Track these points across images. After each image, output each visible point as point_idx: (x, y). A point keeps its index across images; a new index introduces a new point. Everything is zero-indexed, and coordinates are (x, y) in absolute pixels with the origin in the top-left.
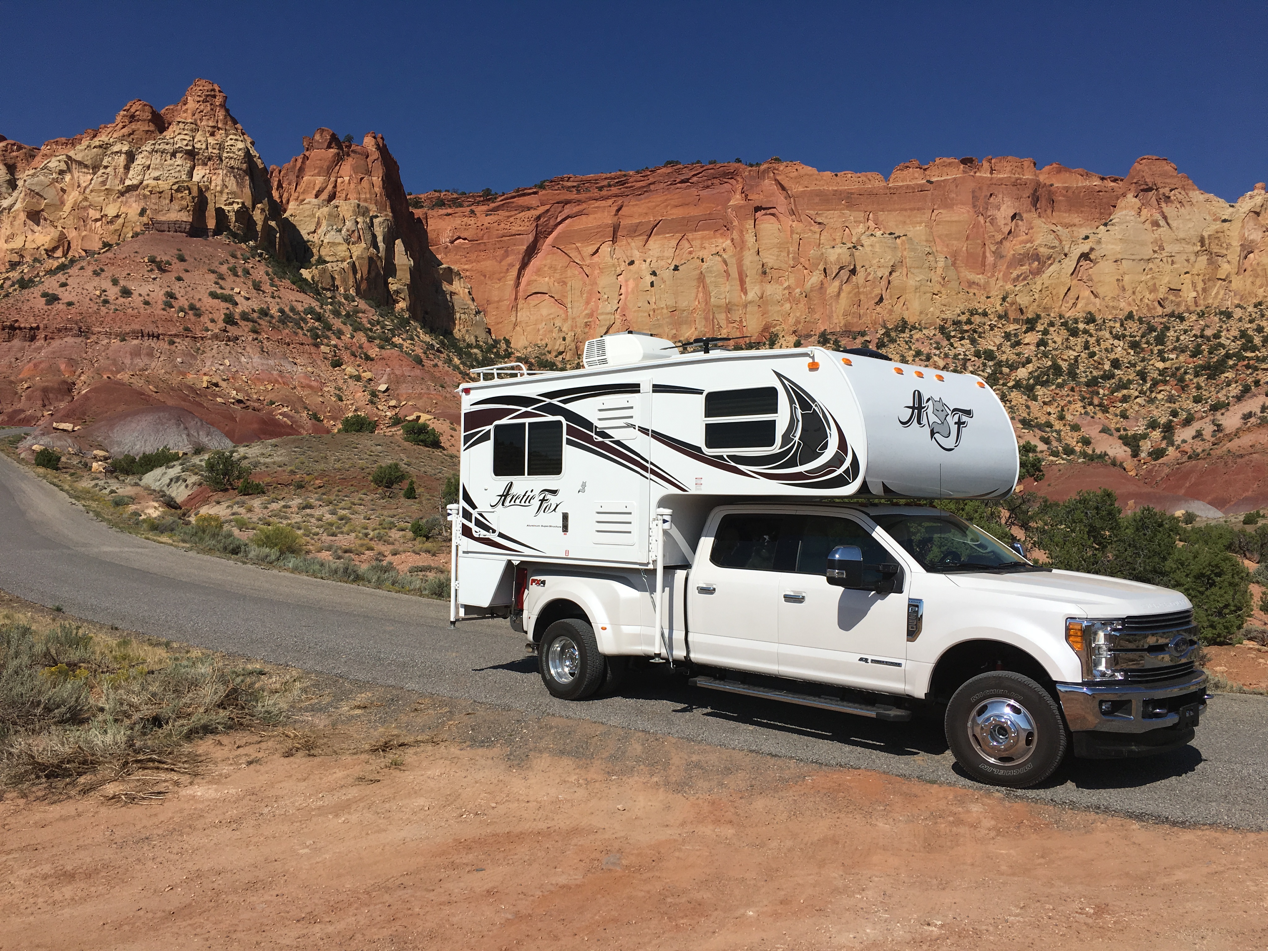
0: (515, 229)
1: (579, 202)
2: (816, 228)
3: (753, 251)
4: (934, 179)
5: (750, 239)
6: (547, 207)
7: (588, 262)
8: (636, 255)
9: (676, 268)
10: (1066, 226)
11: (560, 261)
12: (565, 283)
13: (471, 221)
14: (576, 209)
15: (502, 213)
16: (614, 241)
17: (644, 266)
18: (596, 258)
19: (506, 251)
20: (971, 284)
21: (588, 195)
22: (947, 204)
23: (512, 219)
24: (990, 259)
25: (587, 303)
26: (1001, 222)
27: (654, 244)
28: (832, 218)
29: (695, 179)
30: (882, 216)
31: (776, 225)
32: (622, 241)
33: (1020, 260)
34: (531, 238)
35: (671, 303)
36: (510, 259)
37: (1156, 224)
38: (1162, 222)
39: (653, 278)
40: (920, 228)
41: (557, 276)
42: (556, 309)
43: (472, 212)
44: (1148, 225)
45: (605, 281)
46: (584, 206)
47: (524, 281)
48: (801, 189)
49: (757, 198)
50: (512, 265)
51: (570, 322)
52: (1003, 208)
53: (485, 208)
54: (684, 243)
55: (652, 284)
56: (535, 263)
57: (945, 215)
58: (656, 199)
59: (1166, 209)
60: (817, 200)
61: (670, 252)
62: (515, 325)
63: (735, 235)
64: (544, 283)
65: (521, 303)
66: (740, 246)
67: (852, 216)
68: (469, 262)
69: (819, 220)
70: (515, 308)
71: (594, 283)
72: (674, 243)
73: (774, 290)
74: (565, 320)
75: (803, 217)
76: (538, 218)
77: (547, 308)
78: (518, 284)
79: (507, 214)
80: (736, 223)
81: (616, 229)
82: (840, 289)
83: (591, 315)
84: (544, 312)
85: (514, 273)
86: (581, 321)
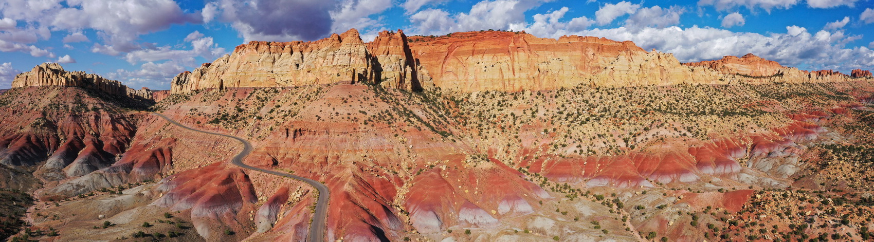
0: (441, 51)
1: (461, 42)
2: (536, 56)
3: (517, 62)
4: (571, 42)
5: (516, 58)
6: (451, 43)
7: (465, 62)
8: (480, 60)
9: (493, 66)
10: (607, 57)
11: (456, 61)
12: (457, 68)
13: (428, 47)
14: (461, 44)
15: (438, 45)
16: (473, 55)
17: (483, 64)
18: (467, 61)
19: (439, 58)
20: (581, 74)
21: (464, 40)
22: (575, 50)
23: (440, 47)
24: (586, 67)
25: (465, 76)
26: (589, 56)
27: (486, 56)
28: (540, 53)
29: (498, 36)
30: (556, 53)
31: (524, 54)
32: (475, 56)
33: (593, 68)
34: (446, 54)
35: (491, 77)
36: (440, 61)
37: (630, 60)
38: (631, 60)
39: (485, 69)
40: (567, 57)
41: (455, 66)
42: (454, 77)
43: (428, 44)
44: (628, 61)
45: (470, 69)
46: (463, 43)
47: (444, 67)
48: (532, 43)
49: (518, 45)
50: (440, 62)
51: (459, 81)
52: (590, 52)
53: (432, 42)
54: (495, 57)
55: (485, 71)
56: (448, 61)
57: (574, 53)
58: (486, 42)
59: (633, 56)
60: (536, 47)
61: (490, 60)
62: (442, 82)
63: (511, 56)
64: (450, 68)
65: (443, 74)
66: (513, 60)
67: (547, 53)
68: (427, 61)
69: (537, 54)
70: (441, 76)
71: (467, 69)
72: (492, 57)
73: (524, 75)
74: (458, 80)
75: (532, 53)
76: (449, 47)
77: (451, 77)
78: (442, 68)
79: (439, 45)
80: (511, 52)
81: (473, 51)
82: (544, 77)
83: (466, 80)
84: (451, 78)
85: (441, 65)
86: (463, 82)
